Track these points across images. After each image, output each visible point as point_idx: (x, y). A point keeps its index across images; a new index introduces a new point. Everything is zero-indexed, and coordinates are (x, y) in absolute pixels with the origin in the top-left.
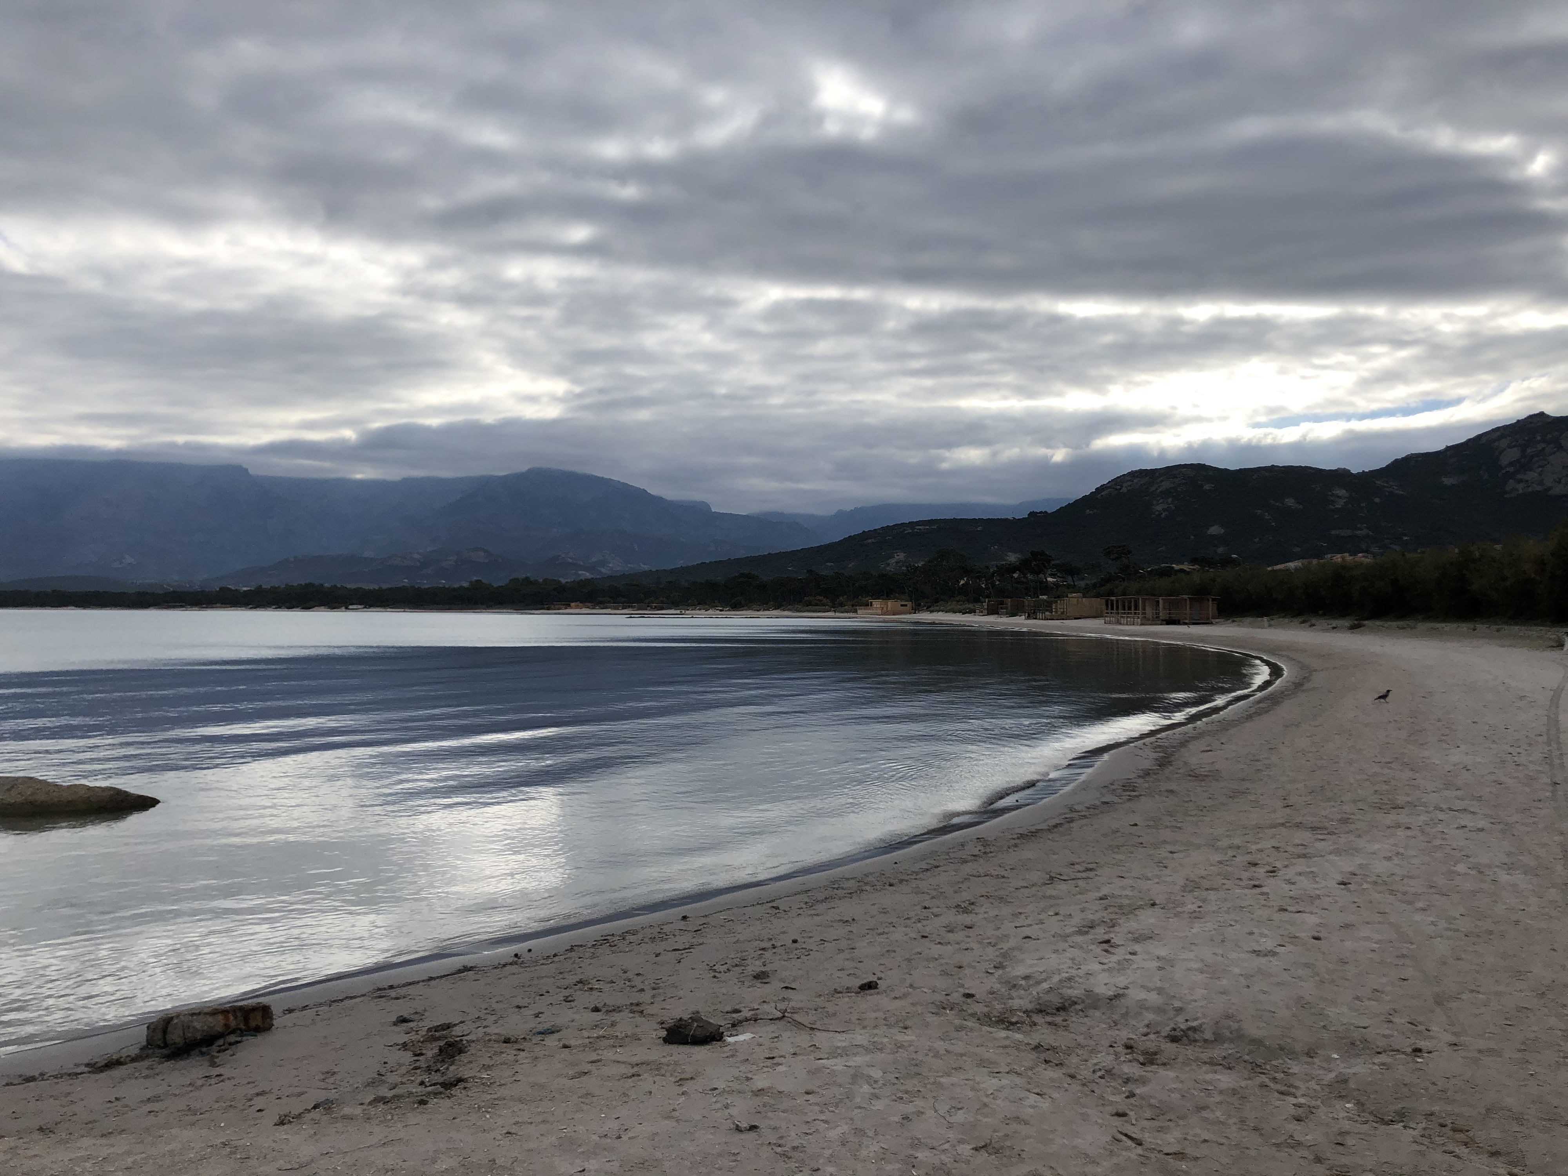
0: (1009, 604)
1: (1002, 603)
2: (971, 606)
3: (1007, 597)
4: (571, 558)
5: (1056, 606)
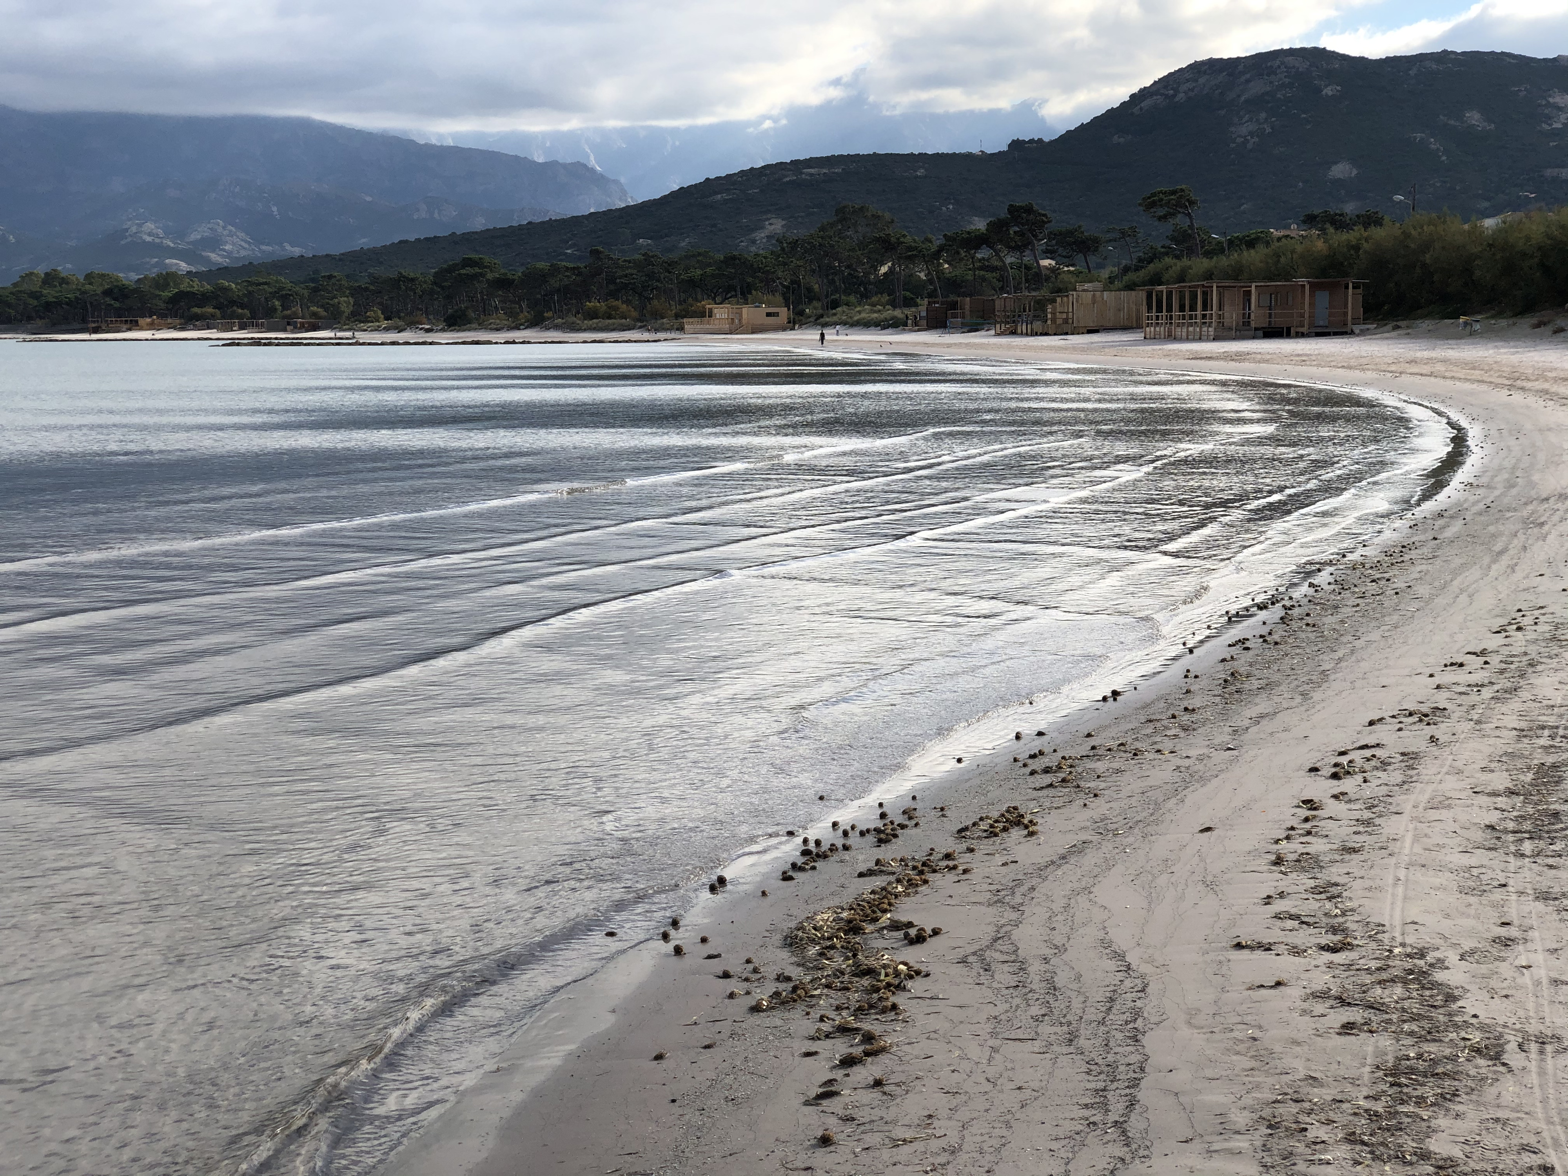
0: (967, 307)
1: (954, 306)
2: (898, 313)
3: (965, 295)
4: (150, 234)
5: (1054, 309)
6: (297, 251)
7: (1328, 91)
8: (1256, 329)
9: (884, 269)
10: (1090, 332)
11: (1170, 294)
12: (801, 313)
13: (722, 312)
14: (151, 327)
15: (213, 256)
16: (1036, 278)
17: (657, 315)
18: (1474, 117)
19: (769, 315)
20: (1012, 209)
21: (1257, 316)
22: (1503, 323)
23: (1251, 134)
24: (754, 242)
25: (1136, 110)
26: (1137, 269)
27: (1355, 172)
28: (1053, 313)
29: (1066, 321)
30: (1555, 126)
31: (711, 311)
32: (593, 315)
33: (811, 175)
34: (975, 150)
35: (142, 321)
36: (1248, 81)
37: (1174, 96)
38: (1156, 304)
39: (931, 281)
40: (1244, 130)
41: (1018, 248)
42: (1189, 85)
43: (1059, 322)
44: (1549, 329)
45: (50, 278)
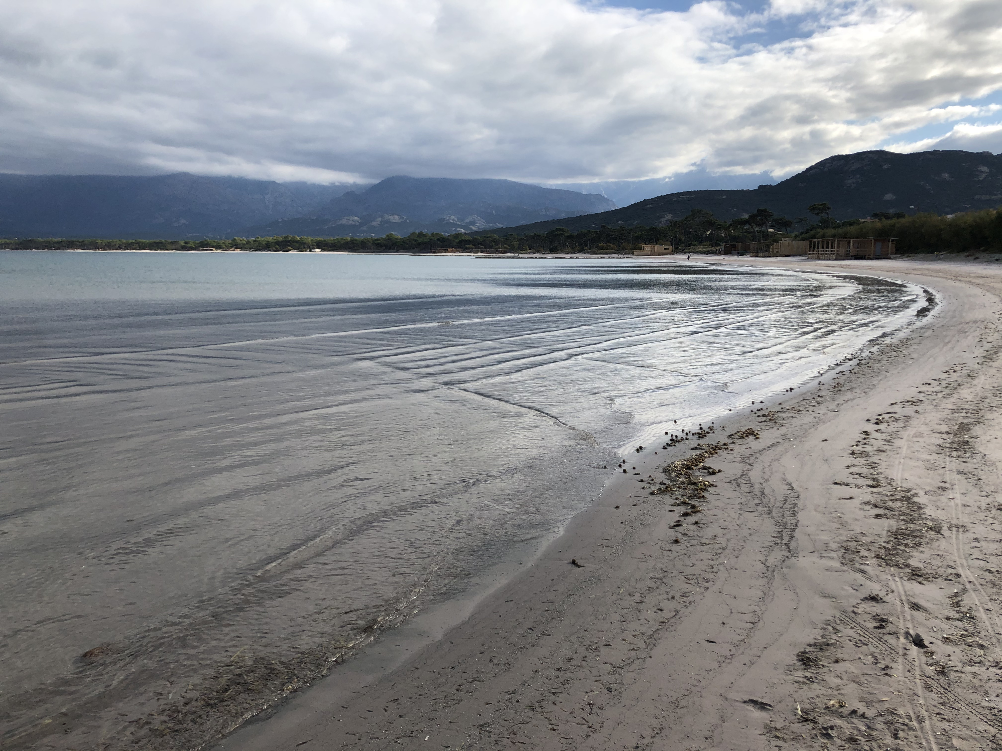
0: (740, 247)
1: (735, 246)
2: (713, 249)
3: (739, 242)
4: (452, 220)
5: (773, 247)
6: (500, 226)
7: (885, 167)
8: (852, 256)
9: (708, 233)
10: (786, 256)
11: (818, 243)
12: (677, 248)
13: (648, 248)
14: (452, 251)
15: (473, 228)
16: (766, 236)
17: (624, 249)
18: (946, 176)
19: (665, 249)
20: (759, 210)
21: (852, 251)
22: (953, 255)
23: (853, 183)
24: (661, 222)
25: (808, 174)
26: (806, 233)
27: (894, 197)
28: (773, 249)
29: (777, 252)
30: (980, 179)
31: (644, 247)
32: (602, 248)
33: (683, 198)
34: (746, 189)
35: (449, 250)
36: (853, 163)
37: (824, 168)
38: (813, 246)
39: (726, 237)
40: (850, 181)
41: (760, 225)
42: (829, 165)
43: (775, 252)
44: (973, 257)
45: (421, 235)
